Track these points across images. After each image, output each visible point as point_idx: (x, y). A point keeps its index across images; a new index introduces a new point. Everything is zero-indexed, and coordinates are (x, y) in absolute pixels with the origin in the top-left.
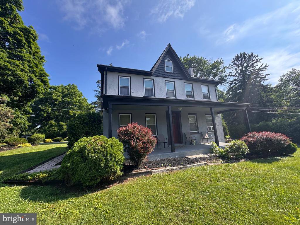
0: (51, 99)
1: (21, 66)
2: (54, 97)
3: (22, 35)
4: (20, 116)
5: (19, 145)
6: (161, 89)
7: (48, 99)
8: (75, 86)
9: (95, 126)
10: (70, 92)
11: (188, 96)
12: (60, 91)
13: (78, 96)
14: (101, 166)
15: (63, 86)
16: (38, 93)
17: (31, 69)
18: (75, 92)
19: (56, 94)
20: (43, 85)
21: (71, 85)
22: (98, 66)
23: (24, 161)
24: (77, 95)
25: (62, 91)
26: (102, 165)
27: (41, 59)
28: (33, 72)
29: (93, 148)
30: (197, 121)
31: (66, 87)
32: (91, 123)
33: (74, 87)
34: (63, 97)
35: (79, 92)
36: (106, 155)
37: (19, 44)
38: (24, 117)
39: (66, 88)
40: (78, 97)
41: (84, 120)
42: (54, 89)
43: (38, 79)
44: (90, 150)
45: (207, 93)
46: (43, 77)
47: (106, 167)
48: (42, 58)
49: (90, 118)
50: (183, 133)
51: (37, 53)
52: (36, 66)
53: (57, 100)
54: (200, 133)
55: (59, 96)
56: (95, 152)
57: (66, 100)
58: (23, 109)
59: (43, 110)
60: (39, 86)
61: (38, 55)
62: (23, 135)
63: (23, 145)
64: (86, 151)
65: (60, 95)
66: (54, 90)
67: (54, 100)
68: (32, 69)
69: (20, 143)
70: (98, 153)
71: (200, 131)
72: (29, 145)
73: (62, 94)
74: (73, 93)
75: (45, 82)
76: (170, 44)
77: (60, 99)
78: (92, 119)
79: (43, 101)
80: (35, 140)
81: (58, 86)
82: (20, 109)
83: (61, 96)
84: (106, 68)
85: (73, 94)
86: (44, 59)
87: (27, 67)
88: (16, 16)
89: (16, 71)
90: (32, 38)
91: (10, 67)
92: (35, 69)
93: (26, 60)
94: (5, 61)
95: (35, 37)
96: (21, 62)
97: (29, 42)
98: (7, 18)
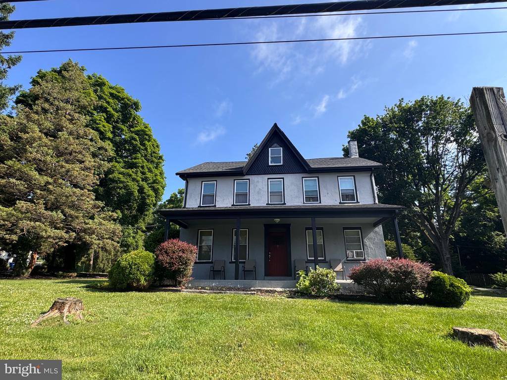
1: (133, 174)
3: (138, 139)
6: (259, 193)
11: (308, 199)
17: (143, 176)
20: (154, 194)
22: (177, 174)
26: (127, 271)
27: (159, 159)
28: (145, 179)
30: (324, 240)
37: (135, 150)
43: (150, 187)
45: (353, 190)
46: (155, 185)
47: (130, 273)
48: (161, 158)
50: (292, 259)
51: (154, 153)
52: (150, 172)
54: (327, 262)
58: (136, 226)
60: (149, 196)
61: (156, 155)
68: (145, 176)
71: (327, 259)
75: (156, 191)
76: (275, 125)
82: (133, 226)
84: (186, 175)
86: (163, 158)
87: (139, 174)
88: (134, 119)
89: (128, 182)
90: (147, 140)
91: (123, 179)
92: (149, 175)
93: (139, 166)
94: (119, 173)
95: (149, 137)
96: (134, 170)
97: (144, 145)
98: (127, 123)
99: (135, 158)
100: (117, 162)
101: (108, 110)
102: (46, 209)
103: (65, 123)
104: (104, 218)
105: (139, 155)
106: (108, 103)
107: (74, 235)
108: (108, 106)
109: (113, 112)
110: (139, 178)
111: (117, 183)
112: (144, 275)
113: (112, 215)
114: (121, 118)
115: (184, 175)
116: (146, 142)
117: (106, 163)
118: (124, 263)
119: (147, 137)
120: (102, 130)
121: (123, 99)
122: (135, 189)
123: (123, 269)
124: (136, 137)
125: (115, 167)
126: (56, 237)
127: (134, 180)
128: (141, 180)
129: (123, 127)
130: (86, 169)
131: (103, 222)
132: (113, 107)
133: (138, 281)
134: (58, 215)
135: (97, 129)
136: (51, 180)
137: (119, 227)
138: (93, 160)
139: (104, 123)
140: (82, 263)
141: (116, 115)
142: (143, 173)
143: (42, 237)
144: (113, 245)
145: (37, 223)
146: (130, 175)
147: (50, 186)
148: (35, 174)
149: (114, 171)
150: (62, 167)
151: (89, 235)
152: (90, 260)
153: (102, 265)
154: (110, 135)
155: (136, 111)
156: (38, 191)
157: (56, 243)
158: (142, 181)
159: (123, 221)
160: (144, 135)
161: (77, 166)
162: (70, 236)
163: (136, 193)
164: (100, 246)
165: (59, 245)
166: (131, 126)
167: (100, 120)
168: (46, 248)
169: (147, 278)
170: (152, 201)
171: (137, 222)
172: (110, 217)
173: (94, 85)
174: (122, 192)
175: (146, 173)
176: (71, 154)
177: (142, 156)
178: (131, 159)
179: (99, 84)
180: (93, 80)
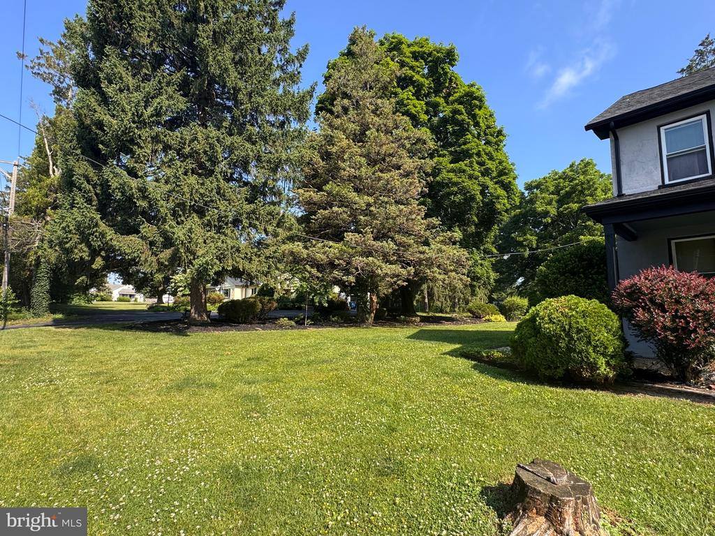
0: (534, 213)
1: (468, 169)
2: (540, 208)
3: (463, 110)
4: (480, 261)
5: (487, 317)
7: (527, 217)
8: (588, 164)
9: (592, 278)
10: (577, 185)
12: (552, 189)
13: (599, 190)
14: (560, 347)
15: (556, 174)
16: (500, 213)
17: (482, 168)
18: (589, 182)
19: (543, 198)
20: (505, 193)
21: (576, 164)
22: (588, 128)
23: (486, 339)
24: (596, 189)
25: (557, 186)
26: (563, 345)
27: (497, 136)
28: (486, 173)
29: (548, 316)
31: (564, 173)
32: (581, 270)
33: (585, 166)
34: (561, 202)
35: (602, 176)
36: (569, 329)
38: (486, 263)
39: (564, 177)
40: (599, 192)
41: (566, 266)
42: (537, 187)
43: (496, 183)
44: (543, 319)
46: (503, 178)
47: (570, 350)
48: (500, 133)
49: (579, 261)
52: (491, 158)
53: (546, 214)
55: (550, 203)
56: (551, 321)
57: (568, 208)
58: (482, 248)
59: (520, 244)
60: (498, 198)
61: (492, 130)
62: (493, 299)
63: (493, 318)
64: (538, 319)
65: (551, 200)
66: (537, 190)
67: (539, 214)
68: (484, 167)
69: (488, 314)
70: (554, 323)
72: (501, 318)
73: (555, 197)
74: (585, 186)
75: (507, 187)
77: (553, 211)
78: (585, 260)
79: (519, 223)
80: (510, 310)
81: (544, 178)
82: (478, 249)
83: (554, 203)
84: (613, 123)
85: (584, 189)
86: (504, 132)
87: (476, 166)
88: (451, 80)
89: (463, 182)
90: (477, 106)
91: (455, 179)
92: (490, 164)
93: (473, 153)
94: (448, 172)
95: (481, 101)
96: (467, 161)
97: (474, 117)
98: (441, 91)
99: (465, 143)
100: (439, 156)
101: (414, 79)
102: (375, 239)
103: (370, 118)
104: (442, 241)
105: (469, 136)
106: (412, 68)
107: (412, 270)
108: (414, 74)
109: (422, 80)
110: (477, 173)
111: (449, 187)
112: (604, 355)
113: (452, 236)
114: (432, 85)
115: (608, 124)
116: (477, 111)
117: (428, 160)
118: (547, 327)
119: (477, 103)
120: (414, 112)
121: (430, 54)
122: (475, 189)
123: (552, 340)
124: (461, 107)
125: (441, 163)
126: (393, 274)
127: (471, 177)
128: (479, 174)
129: (437, 99)
130: (407, 174)
131: (444, 248)
132: (420, 73)
133: (593, 367)
134: (389, 246)
135: (407, 113)
136: (371, 200)
137: (463, 253)
138: (411, 161)
139: (414, 102)
140: (418, 301)
141: (426, 82)
142: (481, 164)
143: (379, 276)
144: (461, 280)
145: (370, 258)
146: (464, 171)
147: (372, 208)
148: (353, 196)
149: (439, 170)
150: (379, 179)
151: (429, 269)
152: (424, 298)
153: (439, 304)
154: (424, 117)
155: (453, 66)
156: (361, 217)
157: (395, 282)
158: (483, 175)
159: (464, 244)
160: (471, 101)
161: (395, 173)
162: (408, 272)
163: (479, 197)
164: (446, 282)
165: (398, 285)
166: (449, 95)
167: (408, 99)
168: (384, 290)
169: (613, 362)
170: (504, 205)
171: (481, 242)
172: (450, 239)
173: (390, 50)
174: (458, 198)
175: (484, 162)
176: (384, 160)
177: (473, 136)
178: (460, 146)
179: (395, 47)
180: (387, 45)
